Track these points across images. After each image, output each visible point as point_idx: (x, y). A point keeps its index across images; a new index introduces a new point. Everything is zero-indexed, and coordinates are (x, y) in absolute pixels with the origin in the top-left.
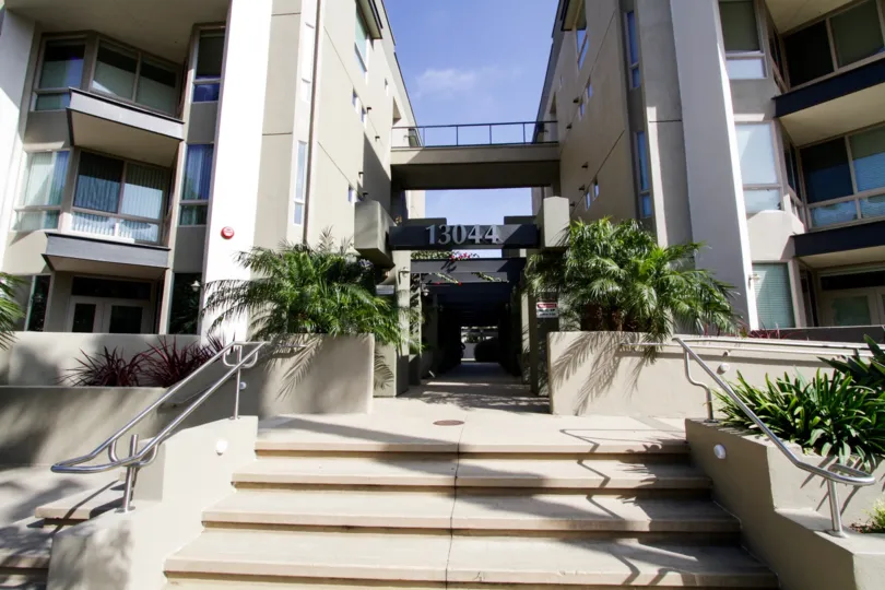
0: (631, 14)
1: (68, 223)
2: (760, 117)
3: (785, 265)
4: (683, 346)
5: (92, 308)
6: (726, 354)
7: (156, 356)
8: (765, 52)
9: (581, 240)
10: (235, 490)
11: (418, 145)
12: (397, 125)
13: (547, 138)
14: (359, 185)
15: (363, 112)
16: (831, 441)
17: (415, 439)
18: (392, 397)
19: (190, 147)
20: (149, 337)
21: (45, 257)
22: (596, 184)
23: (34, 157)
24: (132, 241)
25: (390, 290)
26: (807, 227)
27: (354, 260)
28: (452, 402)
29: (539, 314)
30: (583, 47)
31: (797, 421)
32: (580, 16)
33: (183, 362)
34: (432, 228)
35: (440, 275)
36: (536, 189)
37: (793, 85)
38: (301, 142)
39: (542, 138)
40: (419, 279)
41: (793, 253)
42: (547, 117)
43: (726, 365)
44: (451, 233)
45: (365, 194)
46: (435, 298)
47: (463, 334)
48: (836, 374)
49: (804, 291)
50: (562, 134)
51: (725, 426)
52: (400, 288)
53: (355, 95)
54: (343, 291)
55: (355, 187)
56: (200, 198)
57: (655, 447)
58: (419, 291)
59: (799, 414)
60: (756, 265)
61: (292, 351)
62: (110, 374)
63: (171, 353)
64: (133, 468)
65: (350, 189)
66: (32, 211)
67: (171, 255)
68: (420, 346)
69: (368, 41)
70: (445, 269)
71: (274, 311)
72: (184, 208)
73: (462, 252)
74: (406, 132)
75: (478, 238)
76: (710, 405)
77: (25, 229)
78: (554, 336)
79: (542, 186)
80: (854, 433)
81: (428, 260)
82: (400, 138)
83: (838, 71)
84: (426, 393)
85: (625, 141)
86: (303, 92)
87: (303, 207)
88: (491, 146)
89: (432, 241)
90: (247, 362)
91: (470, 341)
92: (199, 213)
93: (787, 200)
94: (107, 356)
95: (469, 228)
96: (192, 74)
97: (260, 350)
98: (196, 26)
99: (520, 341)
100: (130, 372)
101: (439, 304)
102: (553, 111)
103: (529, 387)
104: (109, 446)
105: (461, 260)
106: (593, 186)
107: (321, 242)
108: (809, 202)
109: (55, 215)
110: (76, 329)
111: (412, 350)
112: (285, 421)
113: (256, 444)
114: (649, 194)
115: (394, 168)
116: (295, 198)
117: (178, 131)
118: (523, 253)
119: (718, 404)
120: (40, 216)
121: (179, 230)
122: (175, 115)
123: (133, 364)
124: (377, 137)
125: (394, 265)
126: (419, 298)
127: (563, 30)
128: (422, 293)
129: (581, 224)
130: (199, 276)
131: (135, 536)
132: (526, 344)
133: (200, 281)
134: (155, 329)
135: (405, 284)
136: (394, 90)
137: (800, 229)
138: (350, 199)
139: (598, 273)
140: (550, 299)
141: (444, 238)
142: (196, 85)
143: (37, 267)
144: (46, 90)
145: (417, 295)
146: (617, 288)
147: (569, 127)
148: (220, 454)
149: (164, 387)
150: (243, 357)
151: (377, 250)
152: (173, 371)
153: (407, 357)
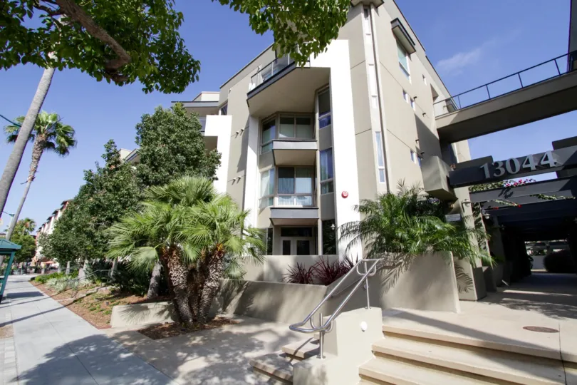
1: (278, 202)
5: (289, 242)
7: (319, 267)
10: (374, 356)
11: (455, 109)
12: (436, 101)
14: (417, 148)
15: (412, 101)
17: (510, 341)
18: (474, 301)
19: (321, 152)
20: (314, 256)
21: (271, 219)
23: (263, 174)
24: (301, 206)
25: (456, 217)
27: (425, 199)
28: (536, 309)
33: (332, 271)
34: (486, 166)
35: (499, 202)
38: (377, 132)
40: (478, 206)
44: (504, 166)
45: (422, 153)
46: (496, 220)
47: (527, 247)
52: (465, 215)
53: (404, 93)
54: (422, 222)
55: (415, 150)
56: (329, 178)
58: (480, 215)
61: (394, 264)
62: (301, 277)
63: (327, 266)
64: (323, 333)
65: (412, 152)
66: (264, 199)
67: (319, 211)
68: (490, 259)
69: (407, 57)
70: (503, 195)
71: (377, 238)
72: (323, 185)
73: (517, 180)
74: (444, 103)
75: (533, 165)
77: (263, 207)
81: (484, 191)
82: (440, 109)
84: (505, 299)
86: (374, 103)
87: (384, 171)
88: (523, 89)
89: (488, 175)
90: (371, 272)
91: (535, 253)
92: (330, 186)
94: (298, 267)
95: (522, 160)
96: (317, 115)
97: (377, 264)
98: (316, 90)
100: (309, 276)
101: (500, 224)
104: (310, 319)
105: (517, 186)
107: (399, 190)
109: (272, 198)
110: (284, 254)
111: (484, 263)
112: (397, 313)
113: (383, 327)
115: (439, 130)
116: (379, 167)
117: (314, 146)
120: (266, 200)
121: (322, 197)
122: (313, 138)
123: (310, 272)
124: (424, 114)
125: (457, 199)
126: (482, 221)
128: (484, 217)
130: (333, 221)
131: (328, 376)
133: (334, 224)
134: (316, 253)
135: (468, 211)
136: (430, 80)
138: (412, 159)
141: (499, 172)
142: (320, 120)
143: (267, 225)
144: (265, 143)
145: (480, 219)
148: (363, 331)
149: (326, 285)
150: (368, 269)
151: (442, 190)
152: (328, 276)
153: (481, 269)
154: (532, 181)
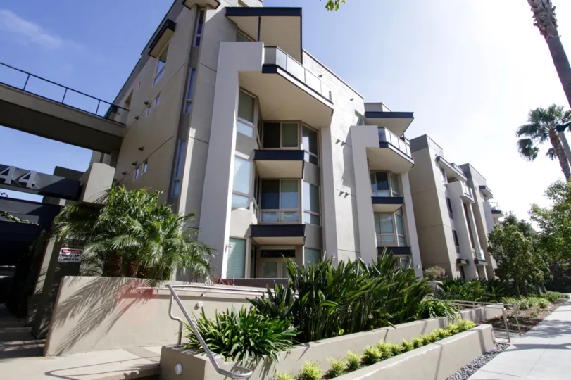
0: (194, 70)
2: (247, 157)
3: (245, 240)
4: (171, 290)
6: (202, 295)
8: (255, 125)
9: (120, 202)
13: (117, 118)
16: (241, 351)
22: (146, 163)
26: (258, 222)
29: (61, 259)
30: (160, 72)
31: (226, 340)
32: (164, 52)
36: (96, 152)
37: (264, 147)
39: (114, 117)
41: (250, 235)
42: (122, 104)
43: (201, 303)
48: (251, 307)
49: (252, 256)
50: (130, 120)
51: (186, 349)
57: (134, 374)
59: (228, 334)
60: (232, 238)
75: (9, 178)
76: (181, 334)
78: (68, 280)
79: (103, 152)
80: (252, 344)
83: (282, 148)
85: (172, 143)
88: (62, 105)
93: (252, 204)
99: (35, 281)
102: (128, 102)
103: (30, 329)
106: (143, 164)
108: (262, 208)
114: (180, 182)
118: (62, 202)
119: (186, 332)
127: (149, 54)
129: (123, 190)
132: (40, 286)
137: (255, 222)
139: (125, 230)
140: (77, 245)
146: (136, 243)
147: (137, 118)
154: (4, 196)
